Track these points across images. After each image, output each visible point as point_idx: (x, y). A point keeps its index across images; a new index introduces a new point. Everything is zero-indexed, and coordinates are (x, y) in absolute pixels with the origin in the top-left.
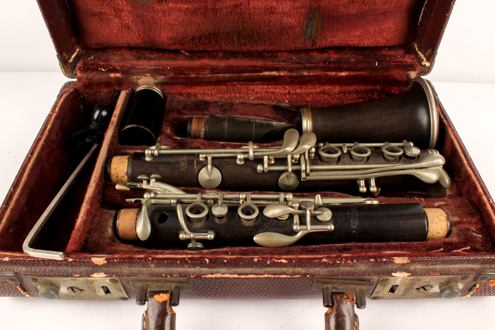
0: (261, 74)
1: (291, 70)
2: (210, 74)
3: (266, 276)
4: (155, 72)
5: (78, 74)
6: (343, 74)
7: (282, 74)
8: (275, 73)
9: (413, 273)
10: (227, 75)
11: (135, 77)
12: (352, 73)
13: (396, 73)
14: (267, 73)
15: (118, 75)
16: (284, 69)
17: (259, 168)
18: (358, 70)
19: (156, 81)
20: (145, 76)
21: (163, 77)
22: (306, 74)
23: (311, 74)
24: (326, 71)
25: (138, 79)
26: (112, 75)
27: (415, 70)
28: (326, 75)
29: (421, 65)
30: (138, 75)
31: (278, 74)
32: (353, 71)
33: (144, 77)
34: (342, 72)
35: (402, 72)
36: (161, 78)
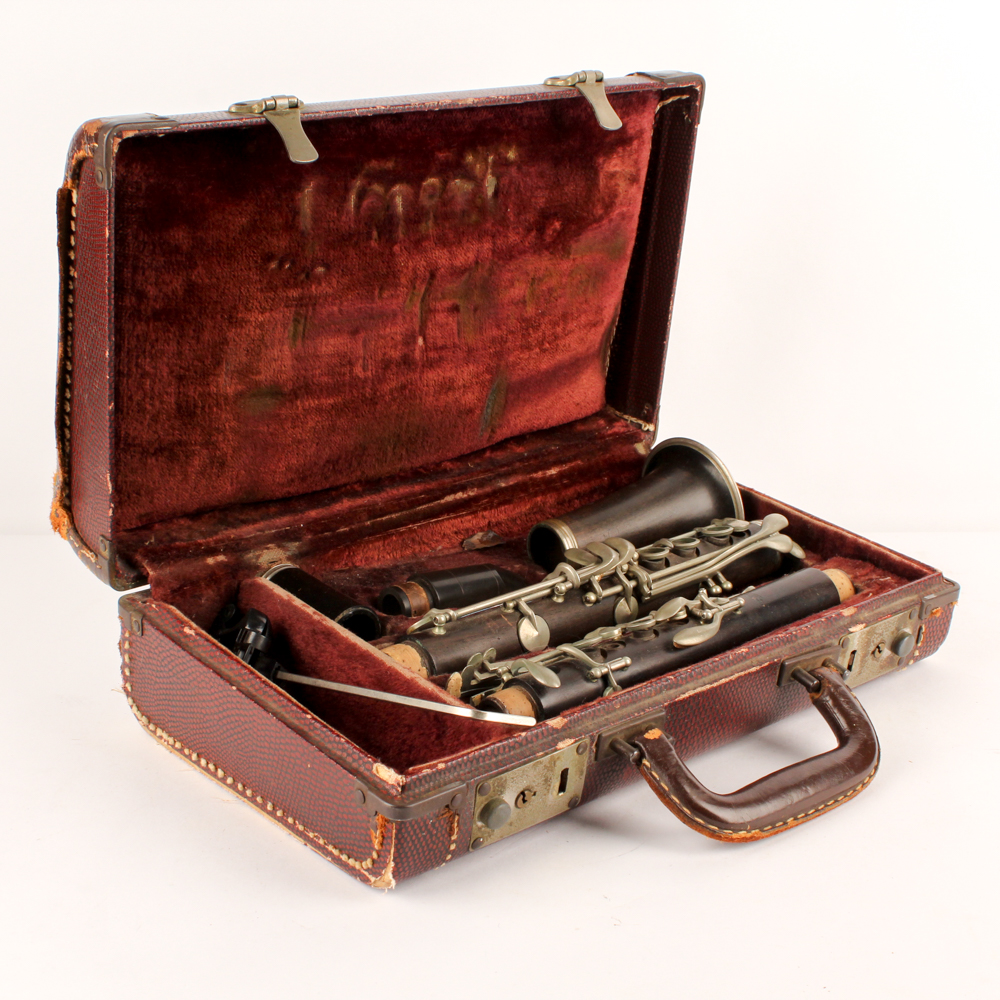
0: (442, 501)
1: (481, 484)
2: (369, 519)
3: (737, 675)
4: (281, 539)
5: (151, 573)
6: (553, 471)
7: (471, 494)
8: (460, 495)
9: (868, 623)
10: (393, 516)
11: (251, 555)
12: (565, 467)
13: (619, 451)
14: (450, 498)
15: (221, 558)
16: (472, 485)
17: (592, 597)
18: (570, 461)
19: (288, 553)
20: (268, 549)
21: (297, 544)
22: (503, 485)
23: (511, 483)
24: (529, 473)
25: (258, 557)
26: (210, 561)
27: (641, 441)
28: (531, 479)
29: (643, 431)
30: (256, 550)
31: (465, 496)
32: (565, 462)
33: (265, 551)
34: (549, 469)
35: (625, 449)
36: (294, 546)
